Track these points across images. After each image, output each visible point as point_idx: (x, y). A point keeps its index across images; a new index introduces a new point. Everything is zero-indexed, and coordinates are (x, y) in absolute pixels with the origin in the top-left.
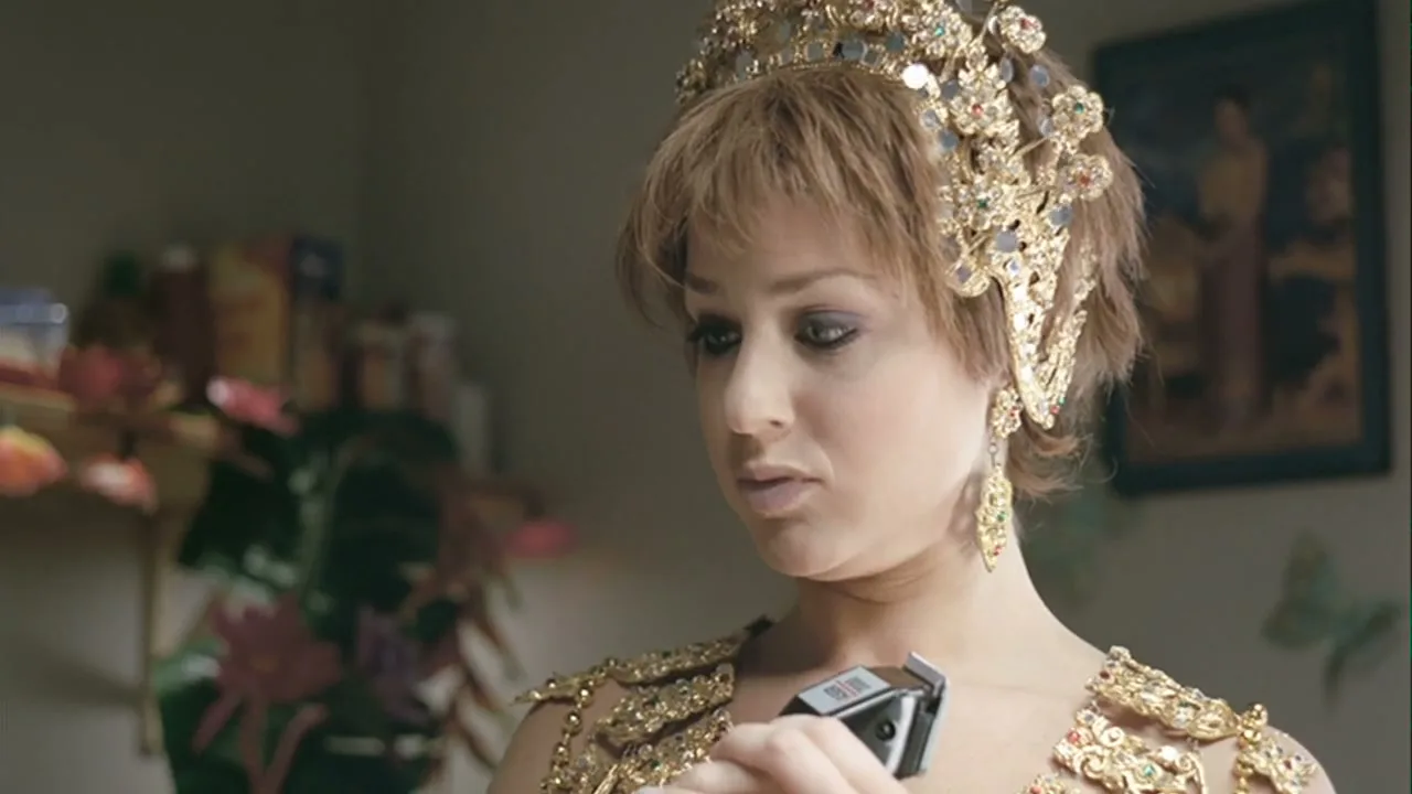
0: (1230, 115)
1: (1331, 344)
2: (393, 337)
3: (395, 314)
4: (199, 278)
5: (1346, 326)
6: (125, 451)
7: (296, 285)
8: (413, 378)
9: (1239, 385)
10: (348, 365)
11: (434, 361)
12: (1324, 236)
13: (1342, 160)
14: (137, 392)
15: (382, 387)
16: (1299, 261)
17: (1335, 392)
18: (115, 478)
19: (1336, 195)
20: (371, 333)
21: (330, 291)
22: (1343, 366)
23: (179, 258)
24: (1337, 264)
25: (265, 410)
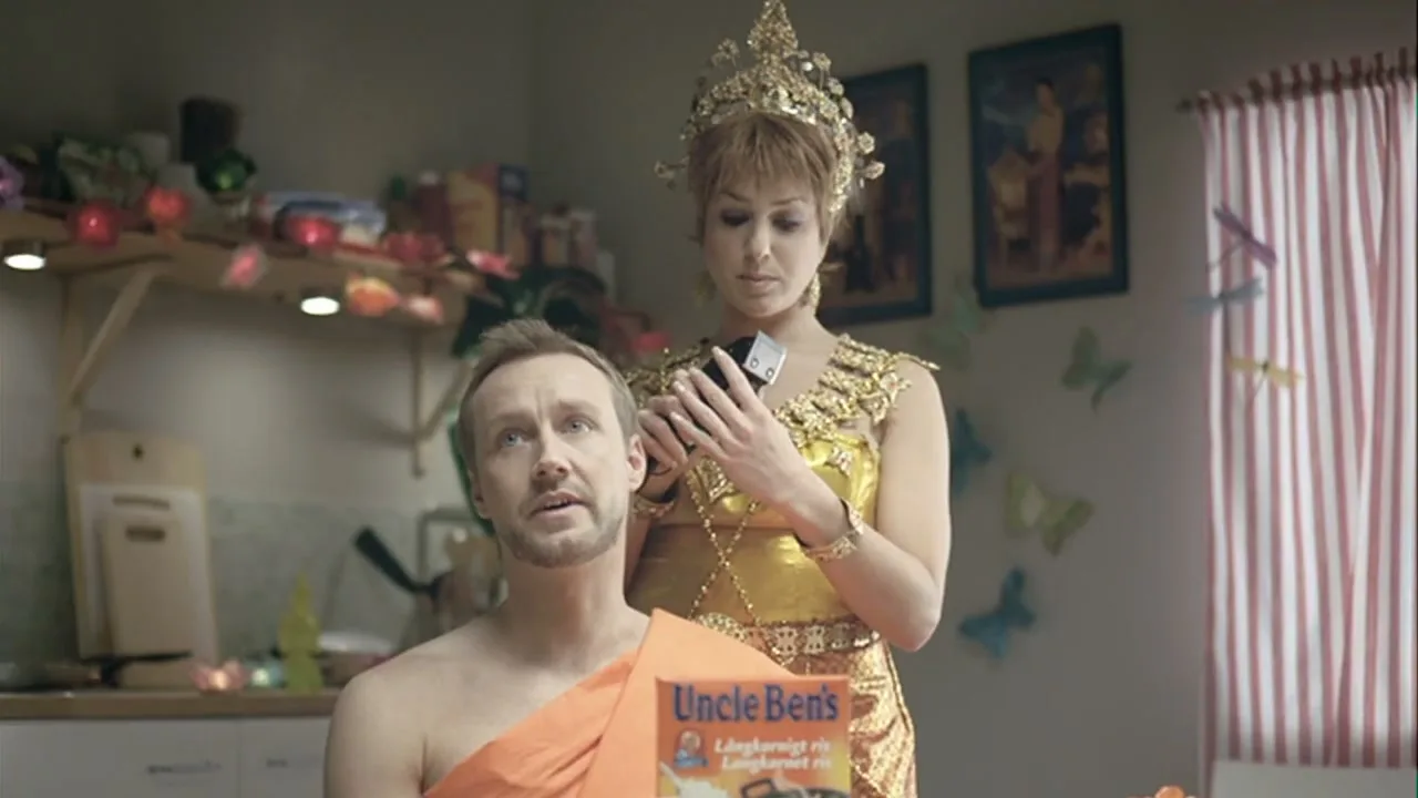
0: (1044, 93)
1: (1096, 222)
2: (562, 224)
3: (561, 210)
4: (441, 190)
5: (1104, 211)
6: (427, 291)
7: (501, 192)
8: (573, 247)
9: (1048, 245)
10: (536, 240)
11: (583, 238)
12: (1093, 161)
13: (1103, 119)
14: (429, 258)
15: (556, 253)
16: (1081, 175)
17: (1100, 248)
18: (424, 306)
19: (1100, 138)
20: (548, 222)
21: (521, 197)
22: (1103, 233)
23: (429, 178)
24: (1099, 177)
25: (500, 266)
